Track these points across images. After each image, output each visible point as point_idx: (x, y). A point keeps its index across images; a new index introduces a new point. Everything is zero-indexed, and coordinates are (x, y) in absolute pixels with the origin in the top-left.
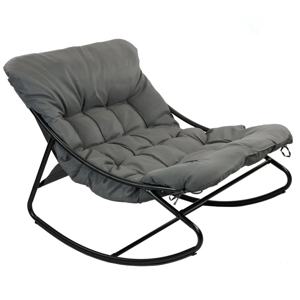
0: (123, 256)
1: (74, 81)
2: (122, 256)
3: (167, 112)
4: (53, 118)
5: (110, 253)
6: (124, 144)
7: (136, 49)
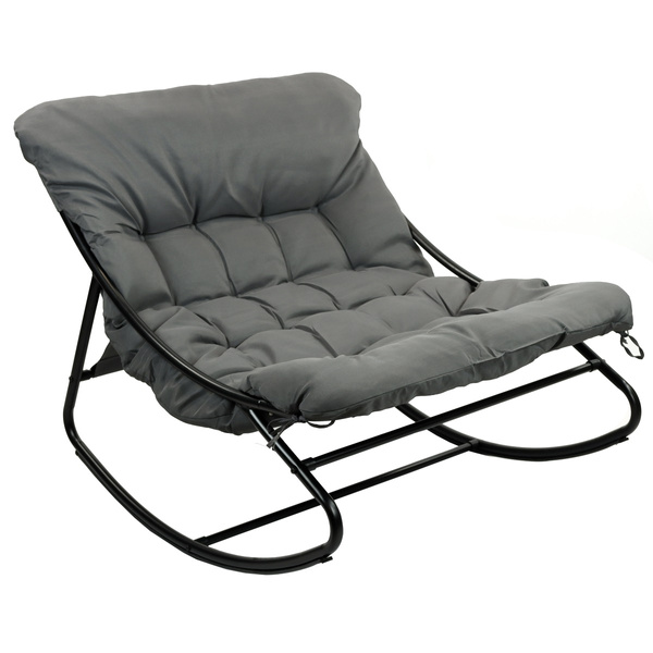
0: (220, 546)
1: (175, 159)
2: (218, 546)
3: (400, 239)
4: (99, 235)
5: (193, 535)
6: (268, 301)
7: (357, 97)
